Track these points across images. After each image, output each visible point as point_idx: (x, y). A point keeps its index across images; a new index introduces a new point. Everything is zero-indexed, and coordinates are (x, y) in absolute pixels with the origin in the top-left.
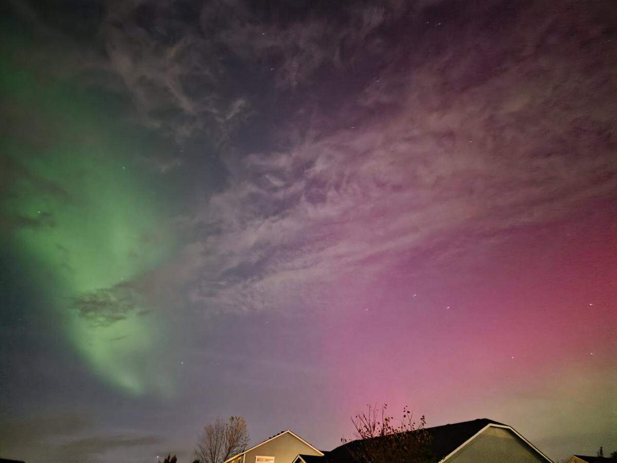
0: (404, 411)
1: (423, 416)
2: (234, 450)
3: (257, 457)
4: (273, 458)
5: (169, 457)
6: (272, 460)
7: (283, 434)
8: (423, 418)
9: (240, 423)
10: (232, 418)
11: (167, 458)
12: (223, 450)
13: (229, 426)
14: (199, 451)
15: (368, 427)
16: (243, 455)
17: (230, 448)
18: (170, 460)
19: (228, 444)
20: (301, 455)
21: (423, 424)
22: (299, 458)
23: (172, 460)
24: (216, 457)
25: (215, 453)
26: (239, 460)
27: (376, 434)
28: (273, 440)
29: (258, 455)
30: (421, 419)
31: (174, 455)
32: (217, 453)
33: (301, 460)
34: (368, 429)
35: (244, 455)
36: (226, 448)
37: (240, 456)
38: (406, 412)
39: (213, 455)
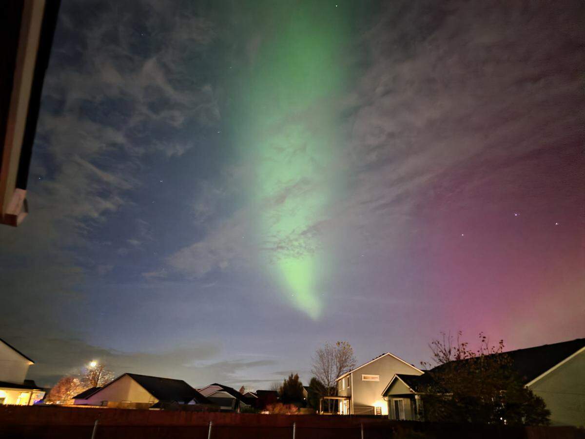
0: (480, 337)
1: (502, 341)
2: (344, 369)
3: (363, 375)
4: (378, 376)
5: (292, 375)
6: (377, 378)
7: (383, 356)
8: (501, 342)
9: (347, 347)
10: (339, 343)
11: (290, 375)
12: (335, 370)
13: (337, 349)
14: (315, 370)
15: (444, 352)
16: (350, 374)
17: (341, 368)
18: (293, 378)
19: (338, 364)
20: (397, 374)
21: (501, 348)
22: (396, 377)
23: (295, 377)
24: (329, 375)
25: (328, 372)
26: (348, 378)
27: (452, 358)
28: (375, 361)
29: (364, 374)
30: (500, 343)
31: (295, 374)
32: (330, 372)
33: (398, 379)
34: (444, 354)
35: (352, 374)
36: (337, 368)
37: (348, 375)
38: (482, 337)
39: (327, 374)
